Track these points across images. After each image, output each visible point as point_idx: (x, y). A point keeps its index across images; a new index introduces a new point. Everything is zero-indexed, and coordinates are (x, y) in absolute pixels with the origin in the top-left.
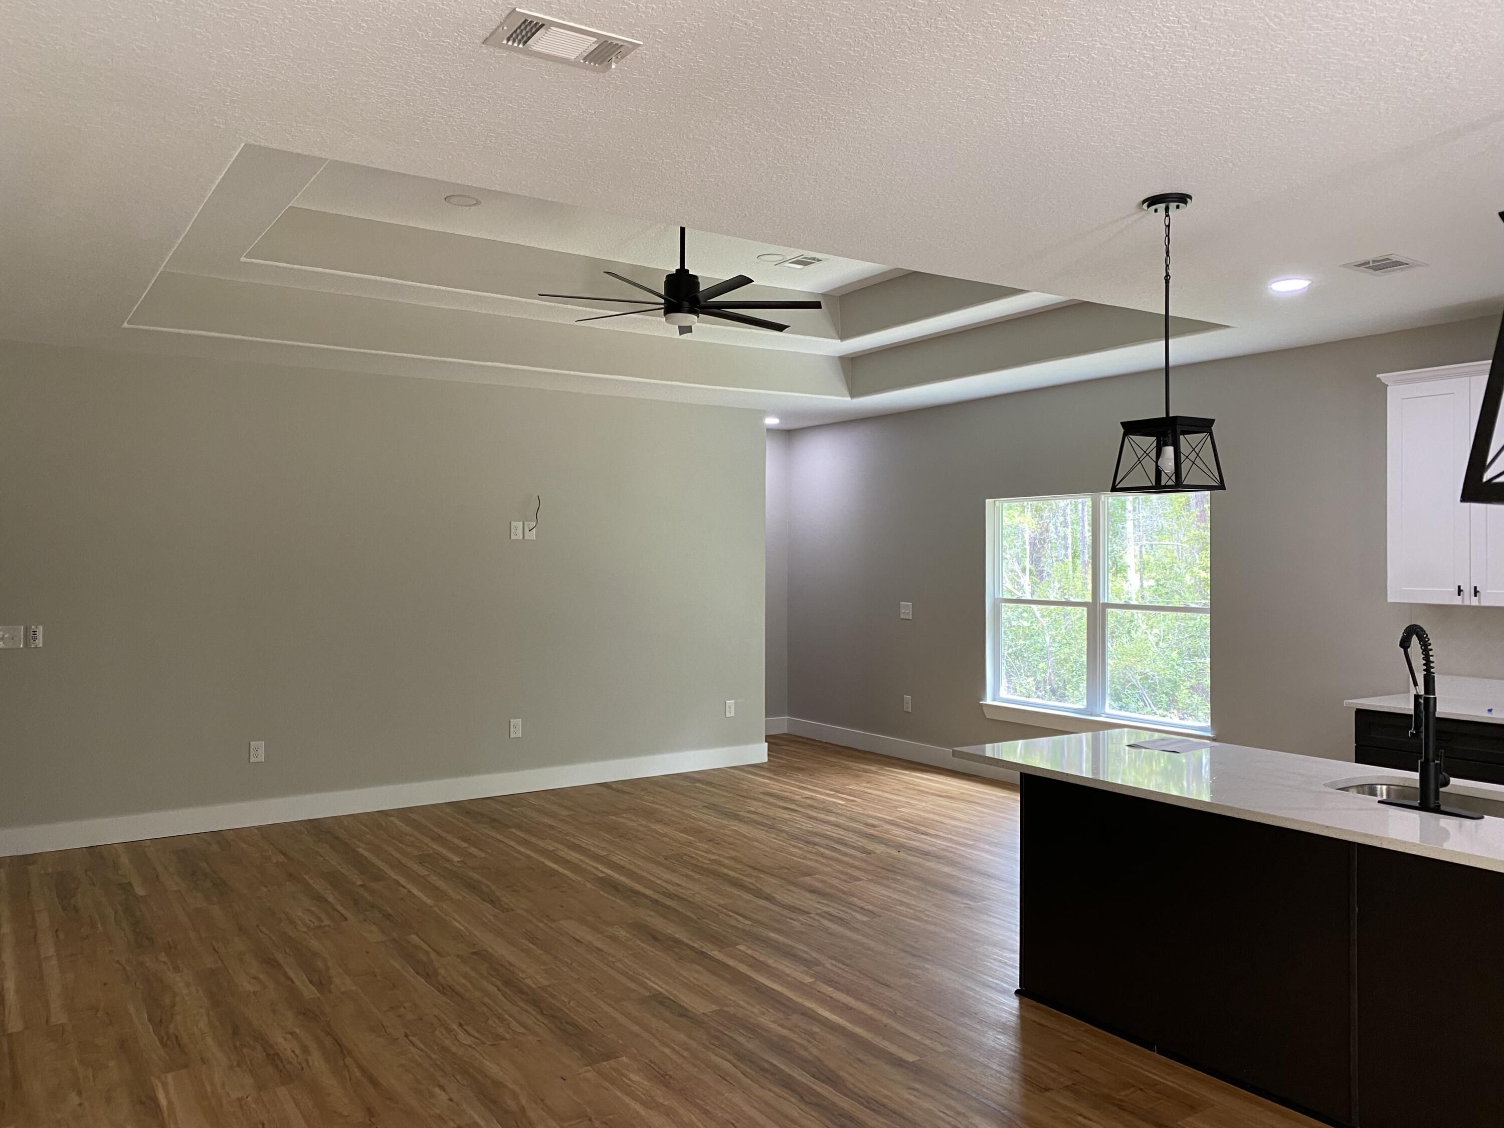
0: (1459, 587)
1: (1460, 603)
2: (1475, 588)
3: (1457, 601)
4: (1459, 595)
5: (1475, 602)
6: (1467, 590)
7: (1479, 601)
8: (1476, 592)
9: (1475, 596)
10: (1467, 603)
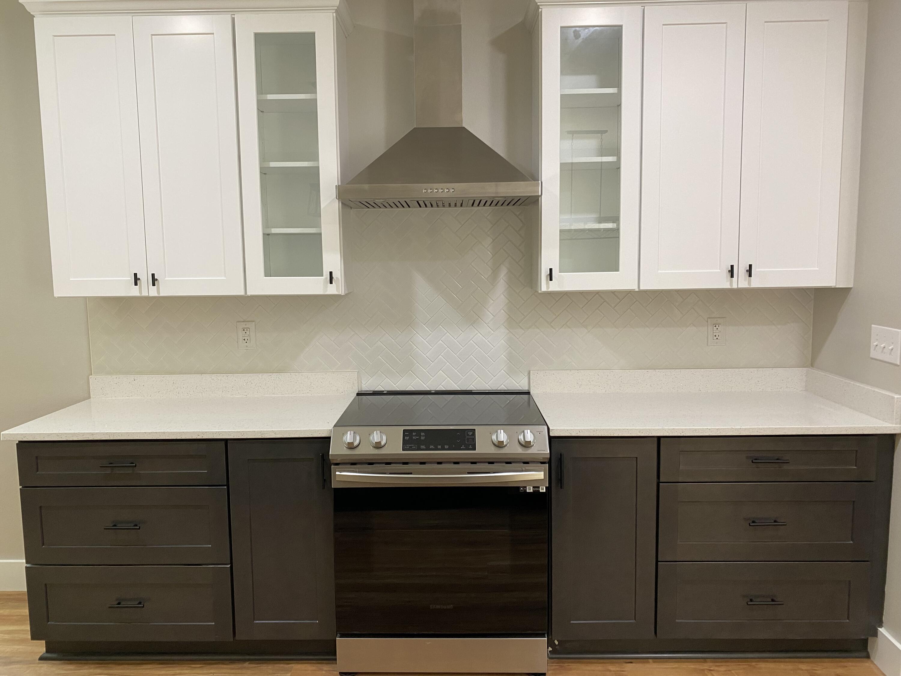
0: (135, 275)
1: (138, 294)
2: (153, 275)
3: (134, 292)
4: (136, 284)
5: (153, 292)
6: (145, 278)
7: (158, 291)
8: (154, 280)
9: (154, 285)
10: (145, 294)
